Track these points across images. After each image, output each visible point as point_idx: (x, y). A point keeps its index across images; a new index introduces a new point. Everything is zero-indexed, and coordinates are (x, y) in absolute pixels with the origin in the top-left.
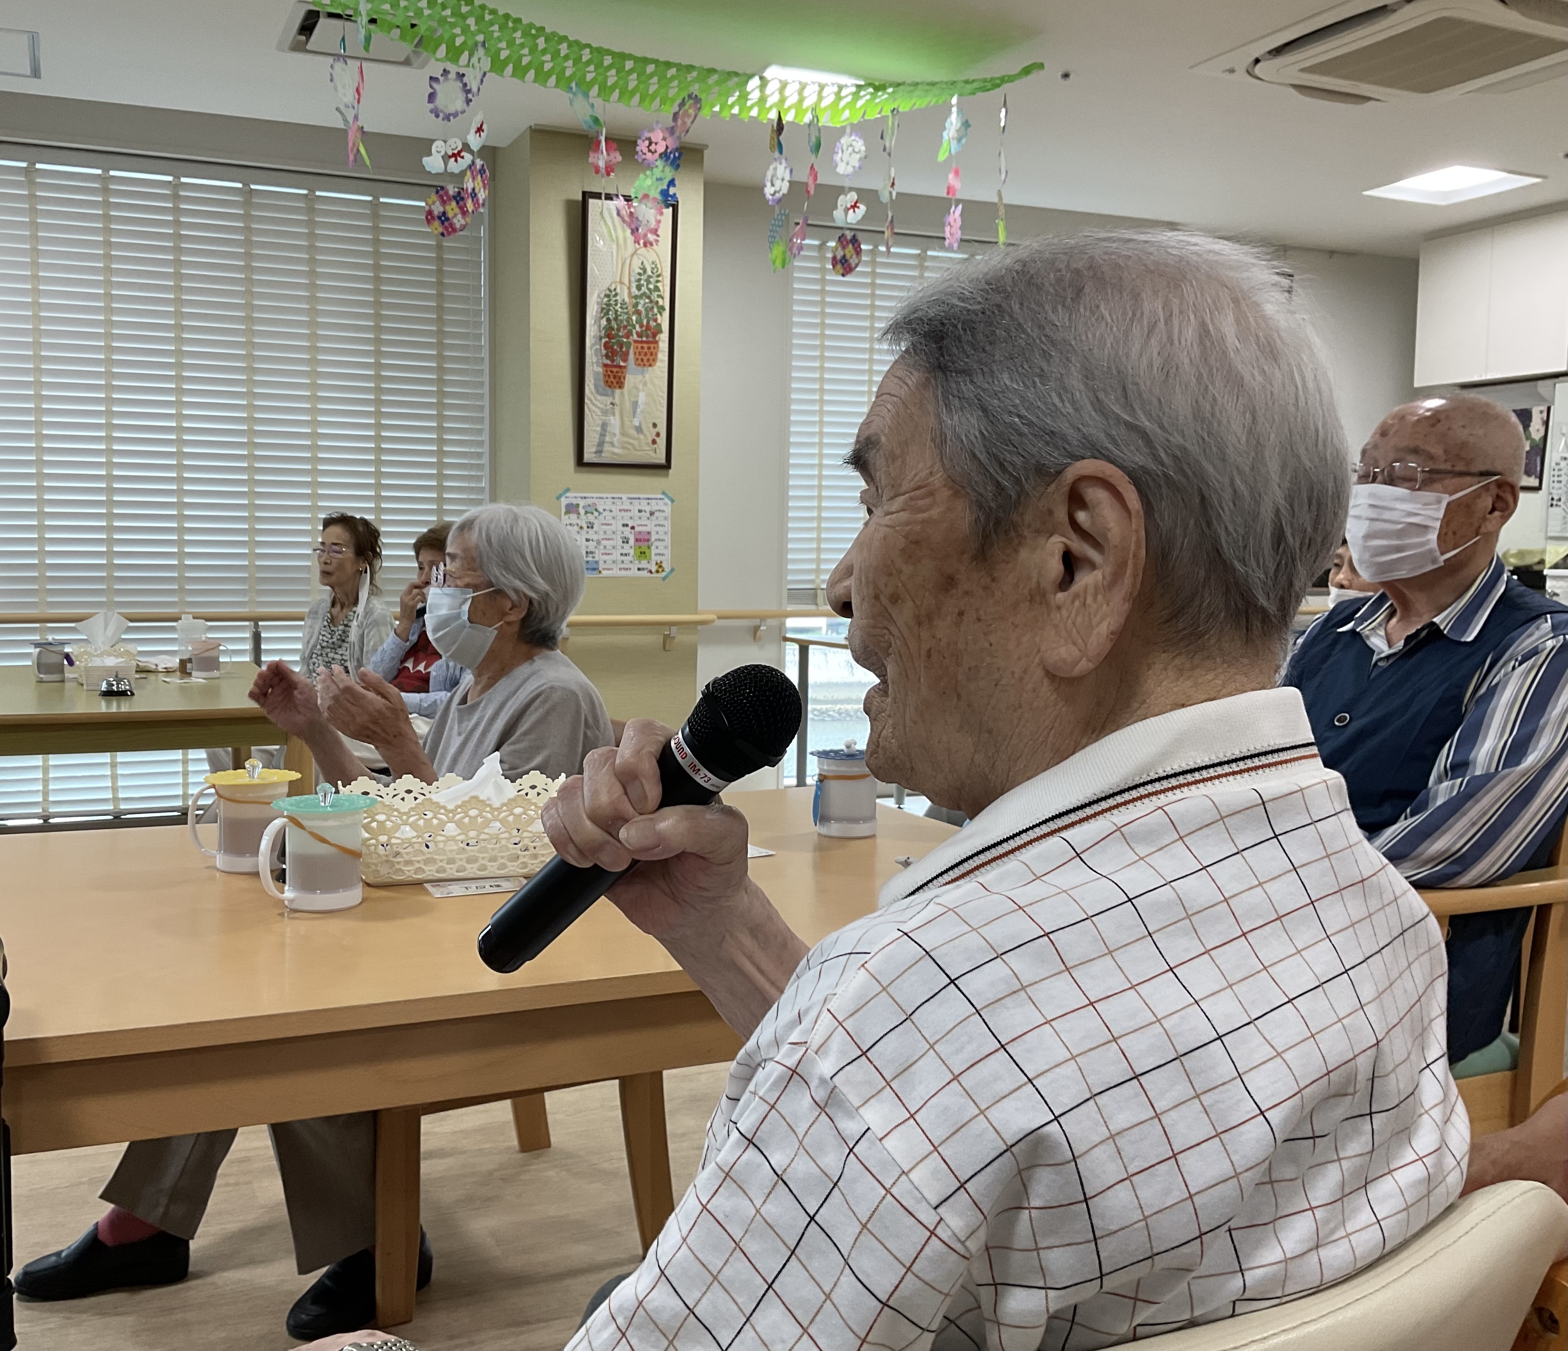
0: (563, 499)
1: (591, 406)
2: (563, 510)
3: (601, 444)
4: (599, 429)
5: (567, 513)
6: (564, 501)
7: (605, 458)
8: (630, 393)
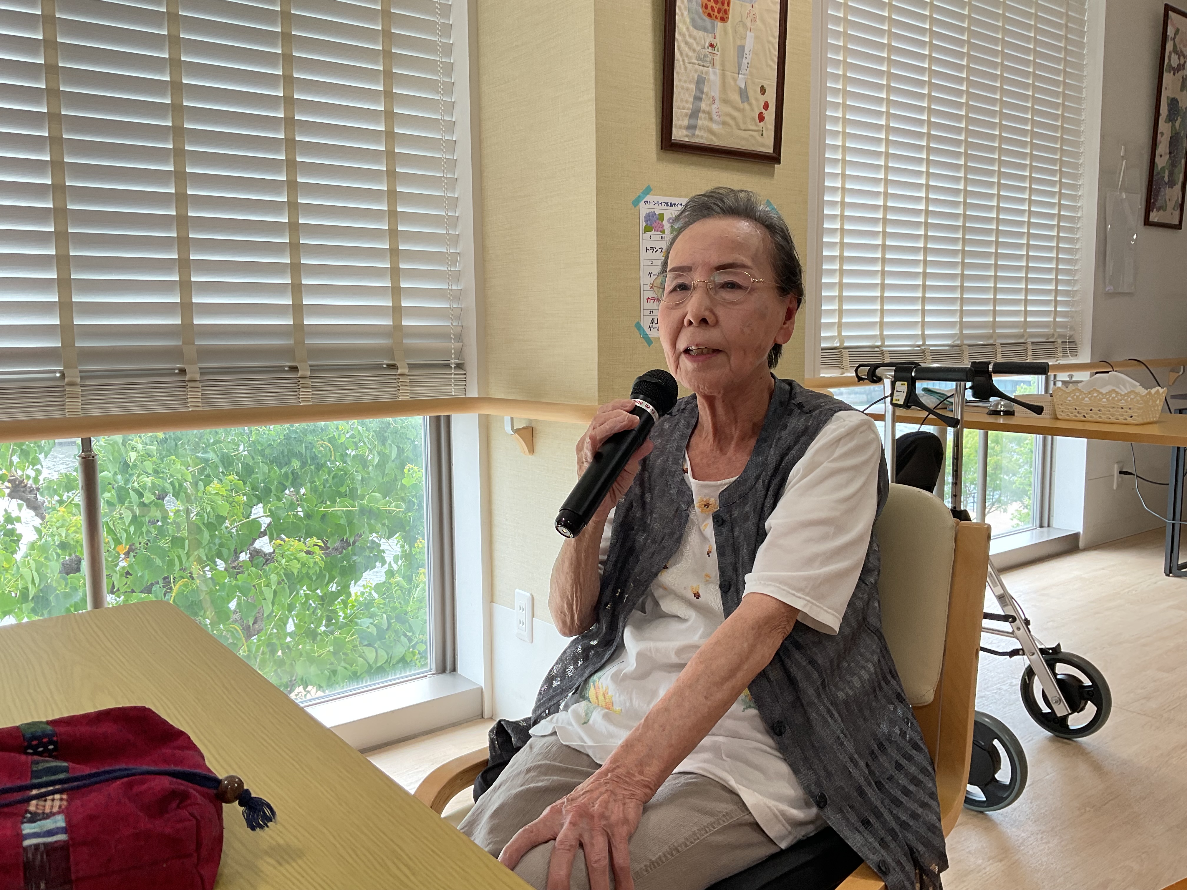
0: (642, 204)
1: (682, 45)
2: (643, 224)
3: (694, 114)
4: (693, 87)
5: (646, 230)
6: (644, 209)
7: (701, 138)
8: (735, 31)
